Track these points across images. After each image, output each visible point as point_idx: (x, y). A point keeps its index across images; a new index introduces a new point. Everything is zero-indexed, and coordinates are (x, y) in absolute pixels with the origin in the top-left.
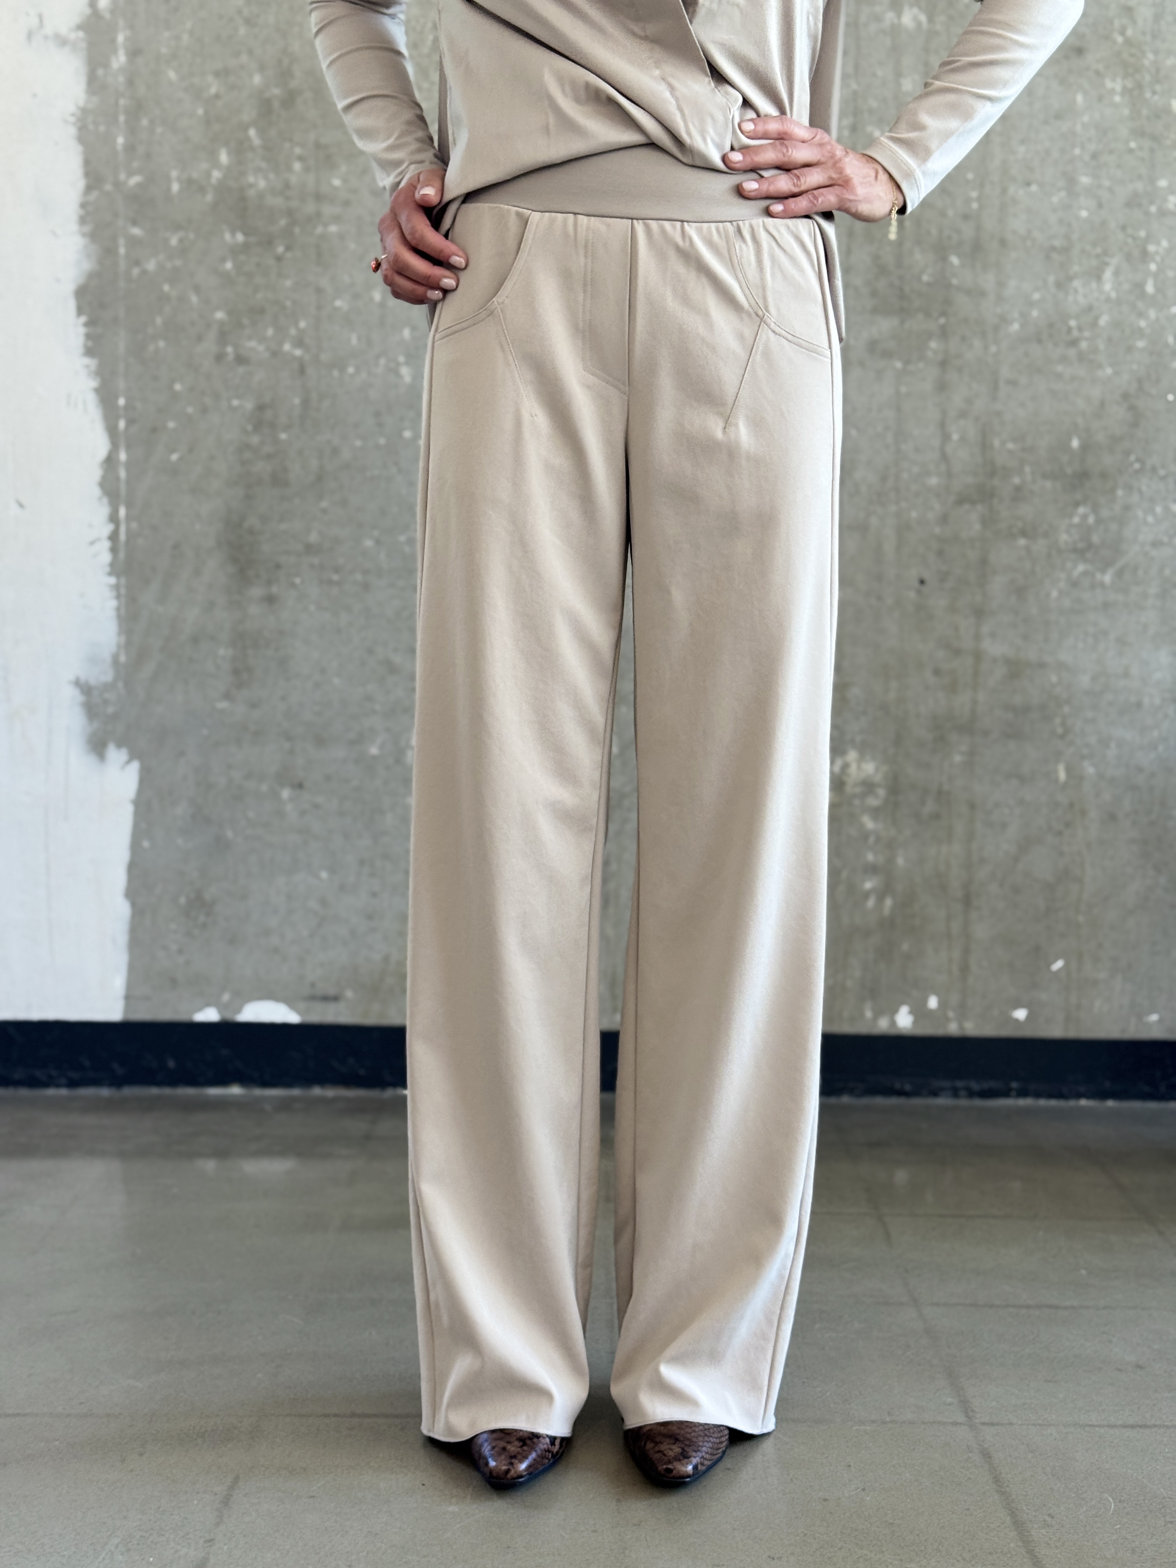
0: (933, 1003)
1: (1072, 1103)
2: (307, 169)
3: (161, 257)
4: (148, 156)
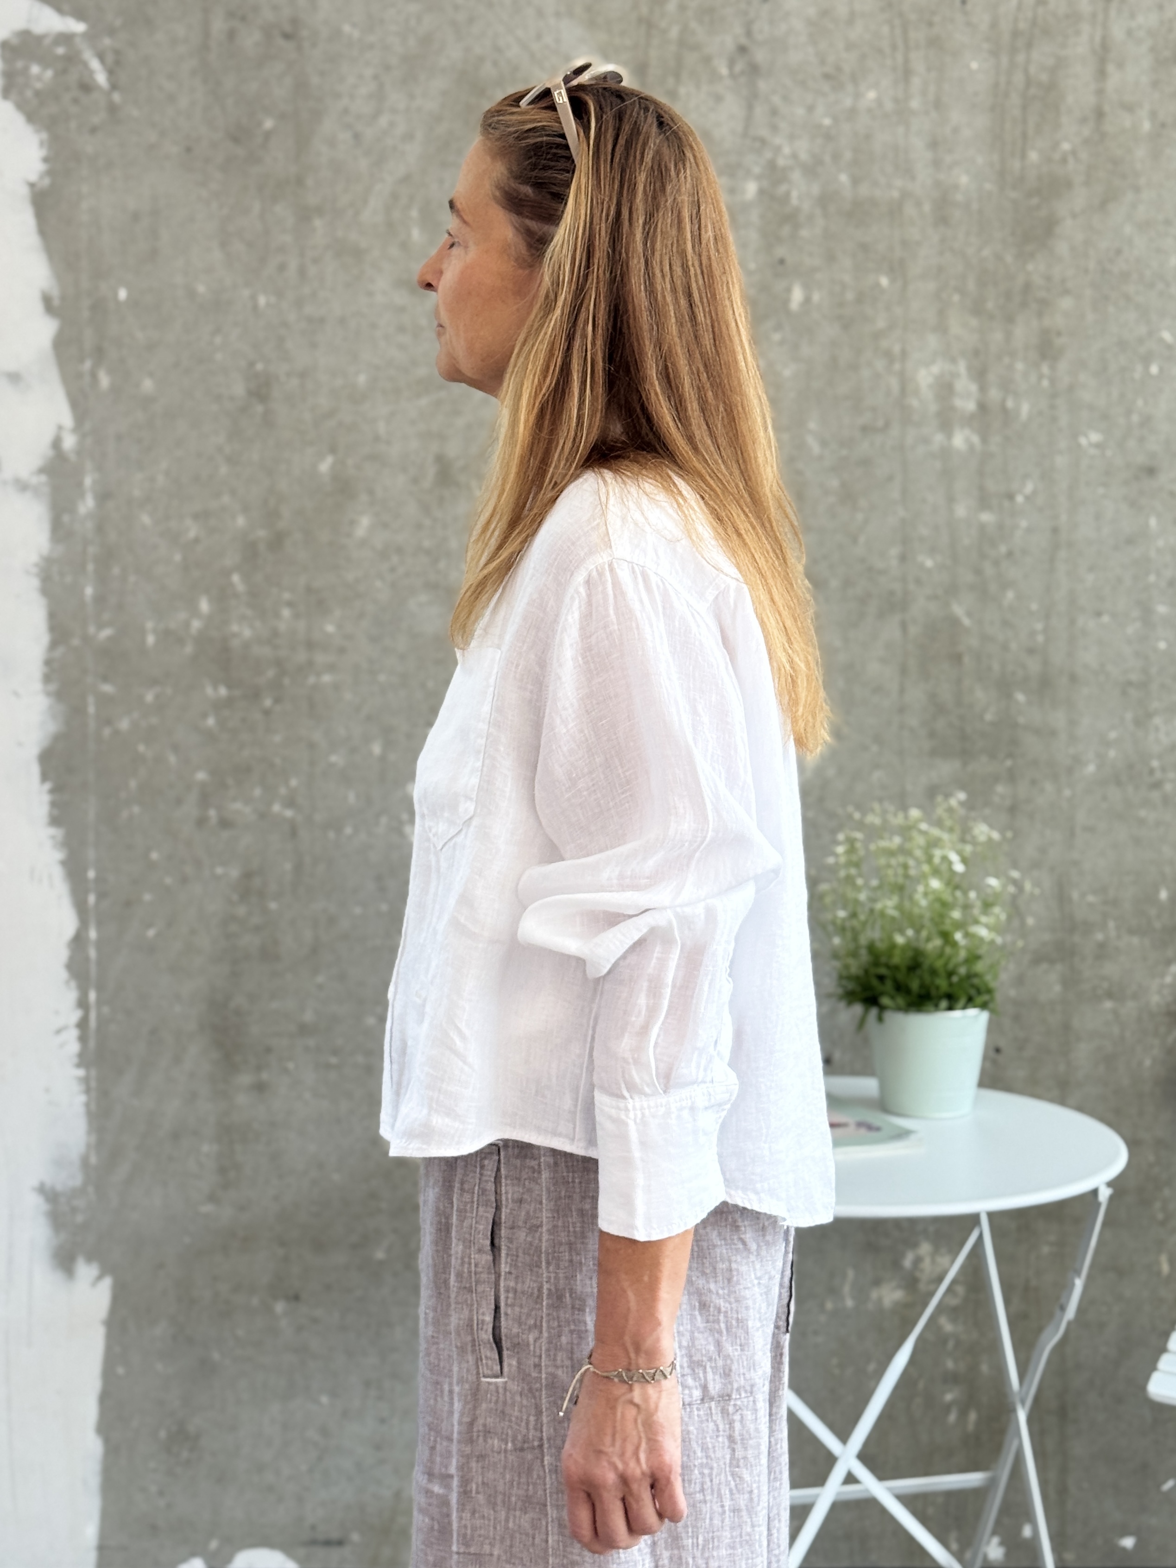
0: (1027, 1531)
2: (297, 616)
3: (136, 715)
4: (121, 606)
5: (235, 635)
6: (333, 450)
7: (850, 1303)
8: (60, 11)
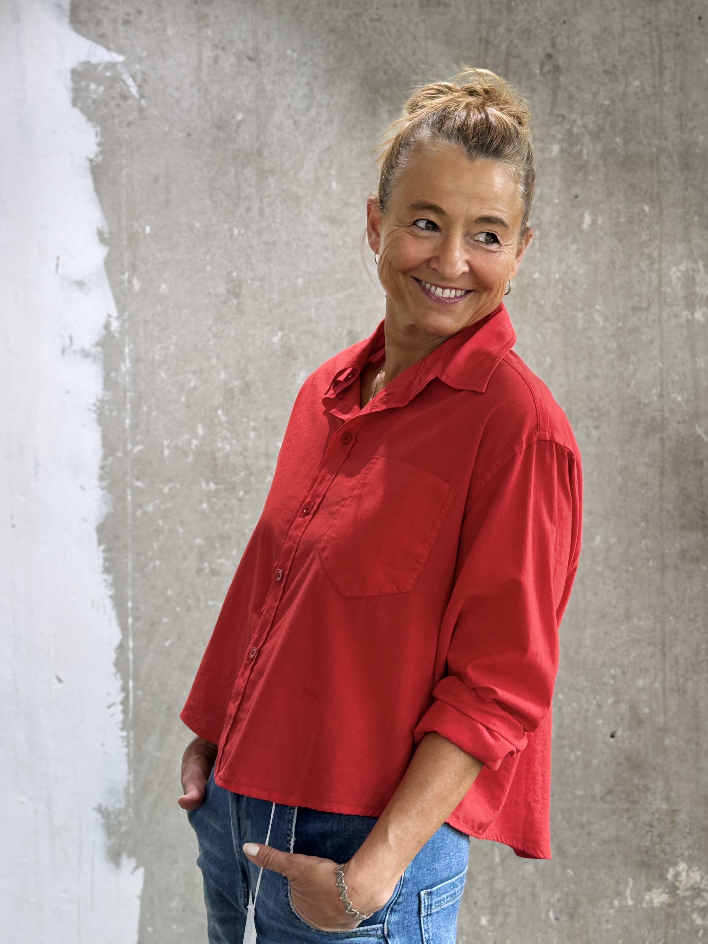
2: (259, 437)
3: (157, 501)
4: (147, 431)
5: (219, 449)
6: (282, 329)
7: (630, 902)
8: (108, 48)
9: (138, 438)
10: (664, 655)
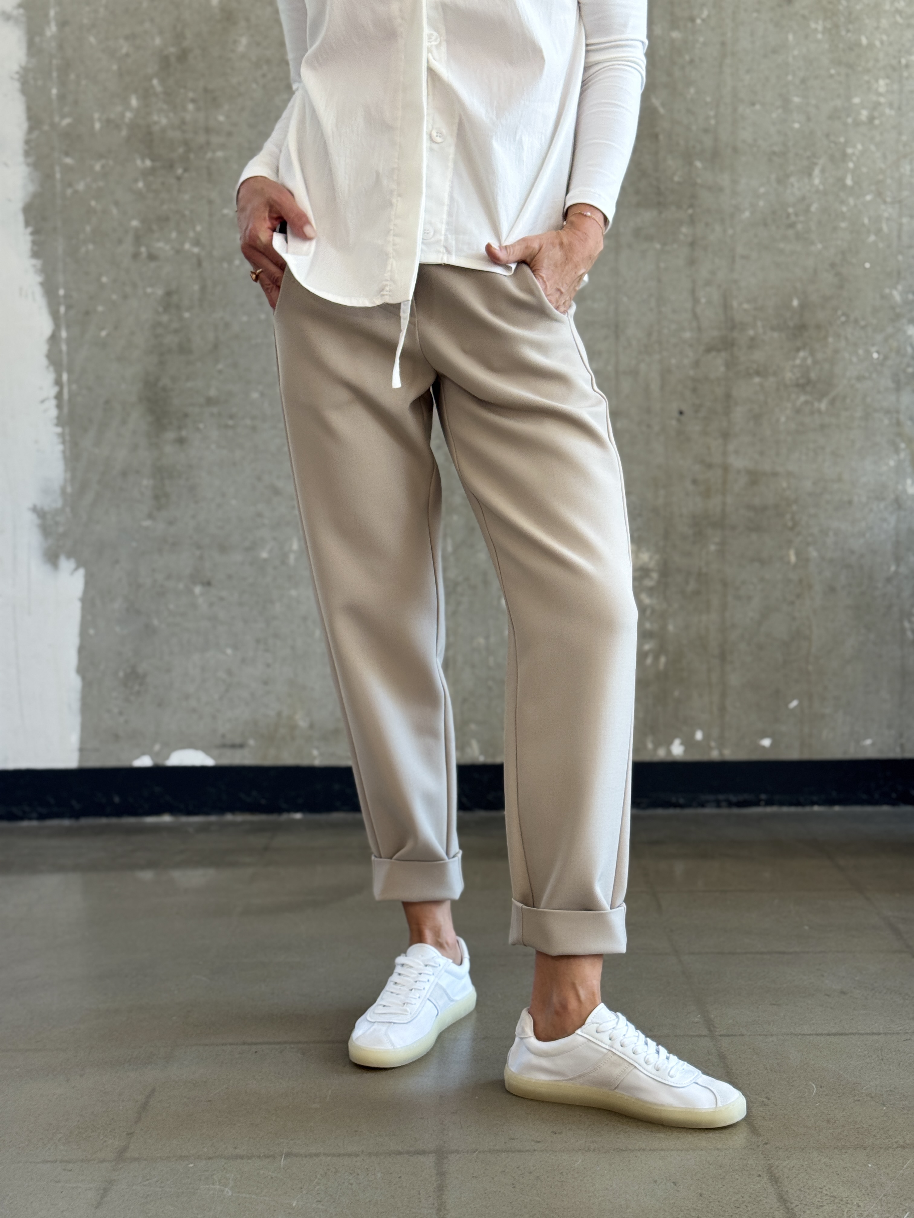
0: (699, 735)
1: (808, 809)
2: (198, 109)
3: (88, 180)
4: (76, 103)
5: (156, 123)
9: (66, 109)
10: (617, 337)
